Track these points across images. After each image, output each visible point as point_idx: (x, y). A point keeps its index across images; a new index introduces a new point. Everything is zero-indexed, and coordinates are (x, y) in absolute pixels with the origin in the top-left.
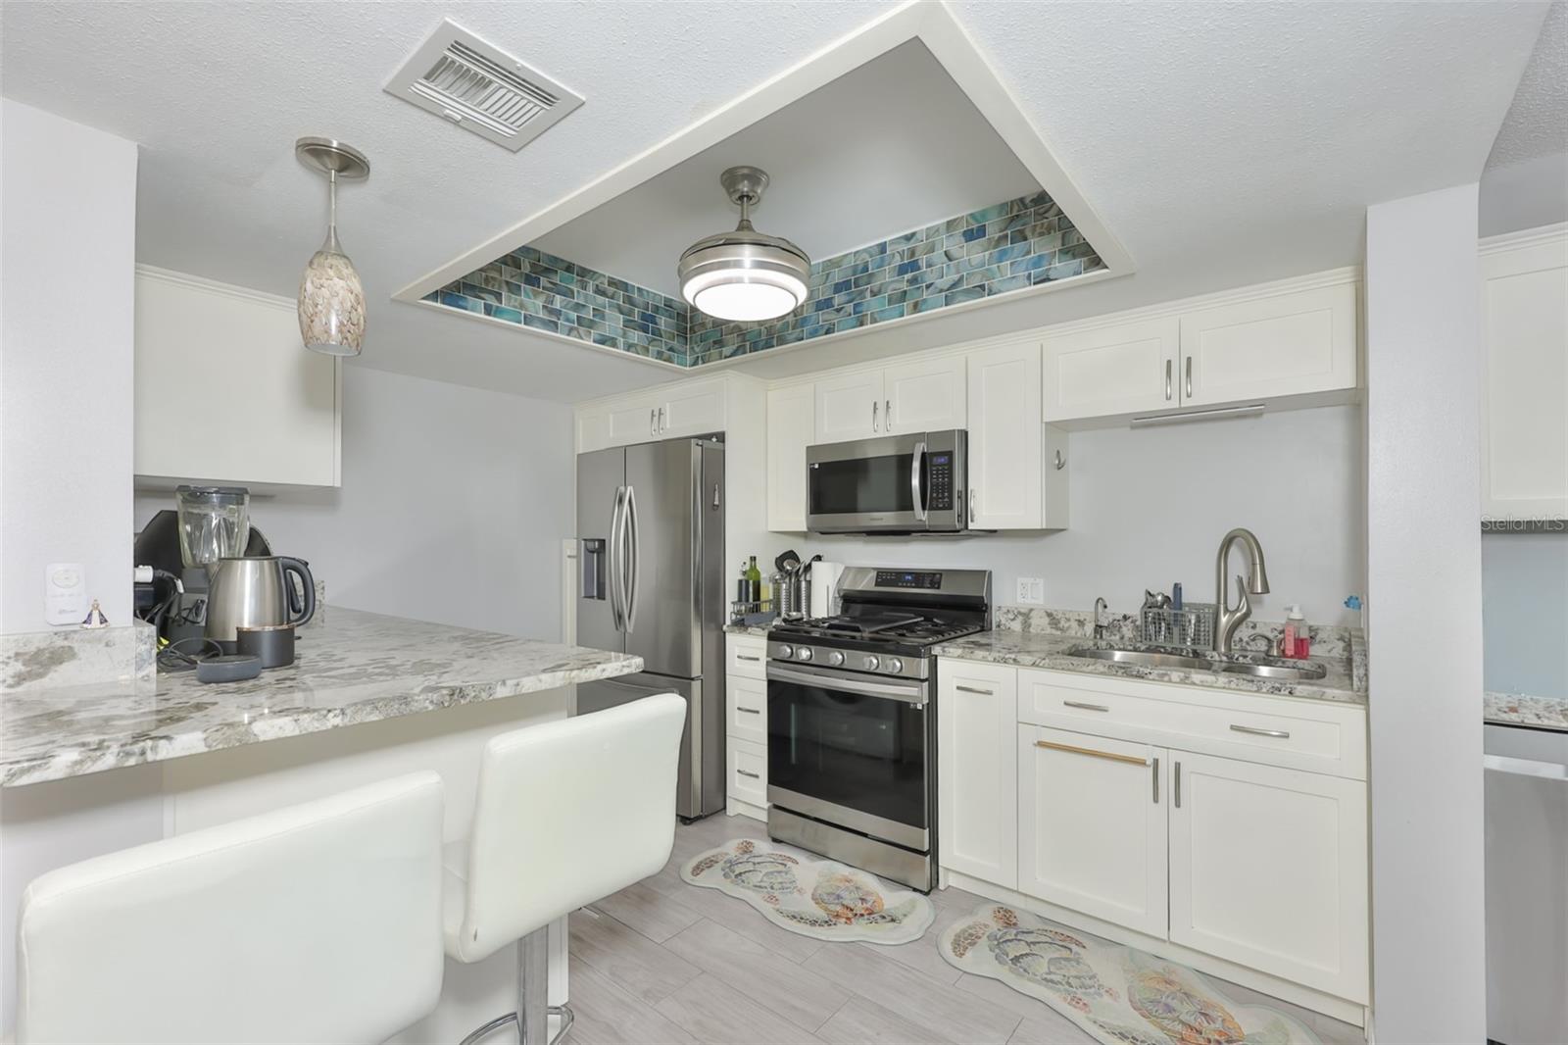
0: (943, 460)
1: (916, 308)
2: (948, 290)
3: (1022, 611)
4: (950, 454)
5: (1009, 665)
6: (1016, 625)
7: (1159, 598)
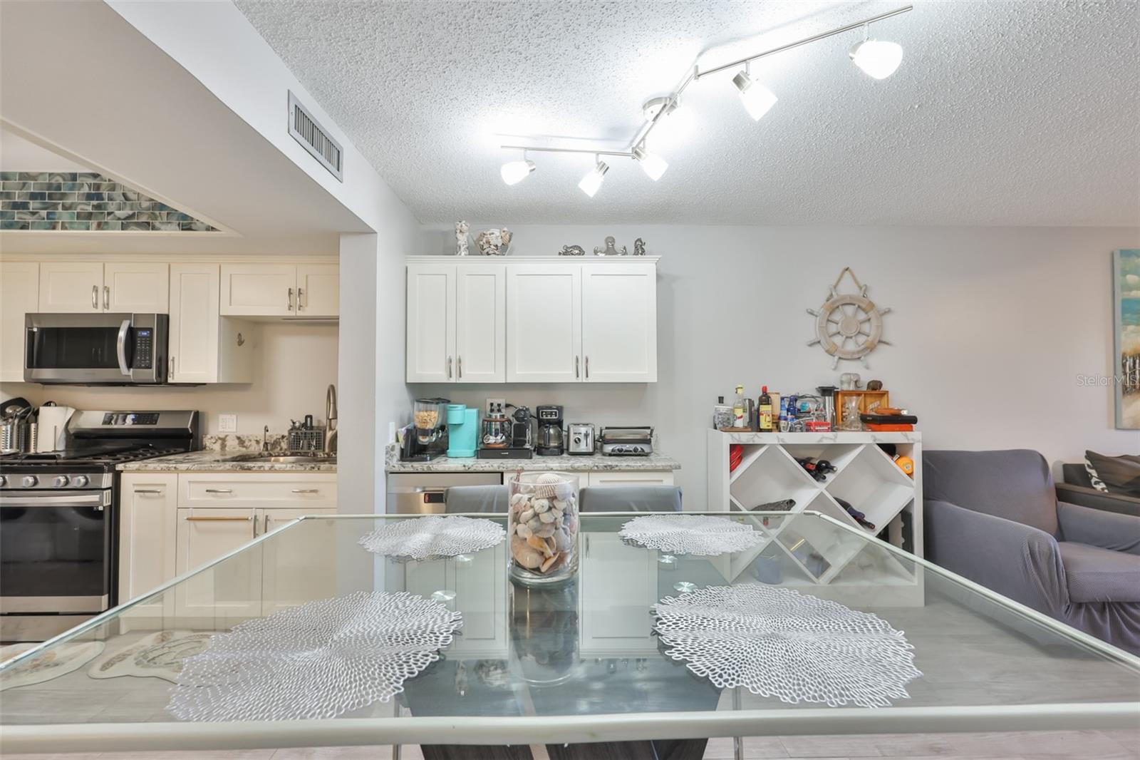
0: (145, 334)
1: (99, 226)
2: (124, 219)
3: (221, 436)
4: (151, 330)
5: (173, 472)
6: (217, 447)
7: (297, 425)
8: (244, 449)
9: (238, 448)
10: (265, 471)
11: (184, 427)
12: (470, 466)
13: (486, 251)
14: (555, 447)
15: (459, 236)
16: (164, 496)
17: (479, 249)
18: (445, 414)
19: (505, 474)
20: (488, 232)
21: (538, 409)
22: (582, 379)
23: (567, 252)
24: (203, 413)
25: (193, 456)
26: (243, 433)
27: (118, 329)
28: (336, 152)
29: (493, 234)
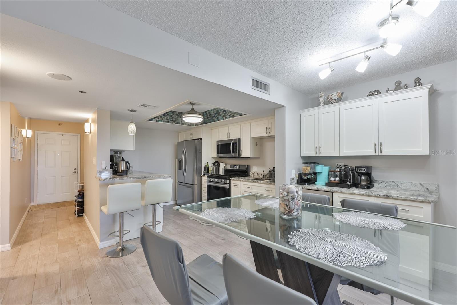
3: (253, 172)
4: (237, 143)
5: (240, 181)
6: (252, 175)
7: (271, 170)
8: (258, 177)
9: (257, 176)
10: (258, 183)
11: (245, 169)
12: (319, 188)
13: (331, 102)
14: (364, 185)
15: (320, 98)
16: (238, 187)
17: (328, 102)
18: (314, 168)
19: (334, 193)
20: (331, 95)
21: (356, 167)
22: (378, 153)
23: (371, 94)
24: (249, 166)
25: (246, 178)
26: (258, 172)
27: (231, 143)
28: (267, 86)
29: (333, 95)
